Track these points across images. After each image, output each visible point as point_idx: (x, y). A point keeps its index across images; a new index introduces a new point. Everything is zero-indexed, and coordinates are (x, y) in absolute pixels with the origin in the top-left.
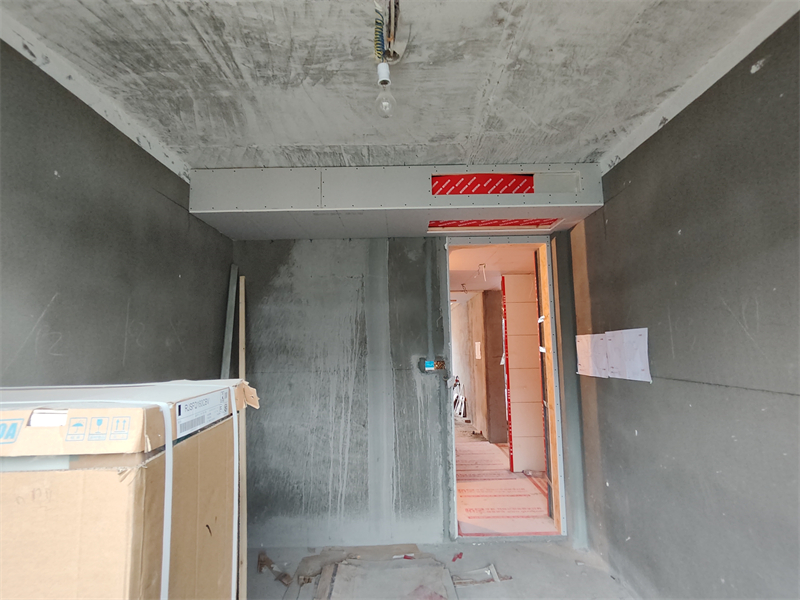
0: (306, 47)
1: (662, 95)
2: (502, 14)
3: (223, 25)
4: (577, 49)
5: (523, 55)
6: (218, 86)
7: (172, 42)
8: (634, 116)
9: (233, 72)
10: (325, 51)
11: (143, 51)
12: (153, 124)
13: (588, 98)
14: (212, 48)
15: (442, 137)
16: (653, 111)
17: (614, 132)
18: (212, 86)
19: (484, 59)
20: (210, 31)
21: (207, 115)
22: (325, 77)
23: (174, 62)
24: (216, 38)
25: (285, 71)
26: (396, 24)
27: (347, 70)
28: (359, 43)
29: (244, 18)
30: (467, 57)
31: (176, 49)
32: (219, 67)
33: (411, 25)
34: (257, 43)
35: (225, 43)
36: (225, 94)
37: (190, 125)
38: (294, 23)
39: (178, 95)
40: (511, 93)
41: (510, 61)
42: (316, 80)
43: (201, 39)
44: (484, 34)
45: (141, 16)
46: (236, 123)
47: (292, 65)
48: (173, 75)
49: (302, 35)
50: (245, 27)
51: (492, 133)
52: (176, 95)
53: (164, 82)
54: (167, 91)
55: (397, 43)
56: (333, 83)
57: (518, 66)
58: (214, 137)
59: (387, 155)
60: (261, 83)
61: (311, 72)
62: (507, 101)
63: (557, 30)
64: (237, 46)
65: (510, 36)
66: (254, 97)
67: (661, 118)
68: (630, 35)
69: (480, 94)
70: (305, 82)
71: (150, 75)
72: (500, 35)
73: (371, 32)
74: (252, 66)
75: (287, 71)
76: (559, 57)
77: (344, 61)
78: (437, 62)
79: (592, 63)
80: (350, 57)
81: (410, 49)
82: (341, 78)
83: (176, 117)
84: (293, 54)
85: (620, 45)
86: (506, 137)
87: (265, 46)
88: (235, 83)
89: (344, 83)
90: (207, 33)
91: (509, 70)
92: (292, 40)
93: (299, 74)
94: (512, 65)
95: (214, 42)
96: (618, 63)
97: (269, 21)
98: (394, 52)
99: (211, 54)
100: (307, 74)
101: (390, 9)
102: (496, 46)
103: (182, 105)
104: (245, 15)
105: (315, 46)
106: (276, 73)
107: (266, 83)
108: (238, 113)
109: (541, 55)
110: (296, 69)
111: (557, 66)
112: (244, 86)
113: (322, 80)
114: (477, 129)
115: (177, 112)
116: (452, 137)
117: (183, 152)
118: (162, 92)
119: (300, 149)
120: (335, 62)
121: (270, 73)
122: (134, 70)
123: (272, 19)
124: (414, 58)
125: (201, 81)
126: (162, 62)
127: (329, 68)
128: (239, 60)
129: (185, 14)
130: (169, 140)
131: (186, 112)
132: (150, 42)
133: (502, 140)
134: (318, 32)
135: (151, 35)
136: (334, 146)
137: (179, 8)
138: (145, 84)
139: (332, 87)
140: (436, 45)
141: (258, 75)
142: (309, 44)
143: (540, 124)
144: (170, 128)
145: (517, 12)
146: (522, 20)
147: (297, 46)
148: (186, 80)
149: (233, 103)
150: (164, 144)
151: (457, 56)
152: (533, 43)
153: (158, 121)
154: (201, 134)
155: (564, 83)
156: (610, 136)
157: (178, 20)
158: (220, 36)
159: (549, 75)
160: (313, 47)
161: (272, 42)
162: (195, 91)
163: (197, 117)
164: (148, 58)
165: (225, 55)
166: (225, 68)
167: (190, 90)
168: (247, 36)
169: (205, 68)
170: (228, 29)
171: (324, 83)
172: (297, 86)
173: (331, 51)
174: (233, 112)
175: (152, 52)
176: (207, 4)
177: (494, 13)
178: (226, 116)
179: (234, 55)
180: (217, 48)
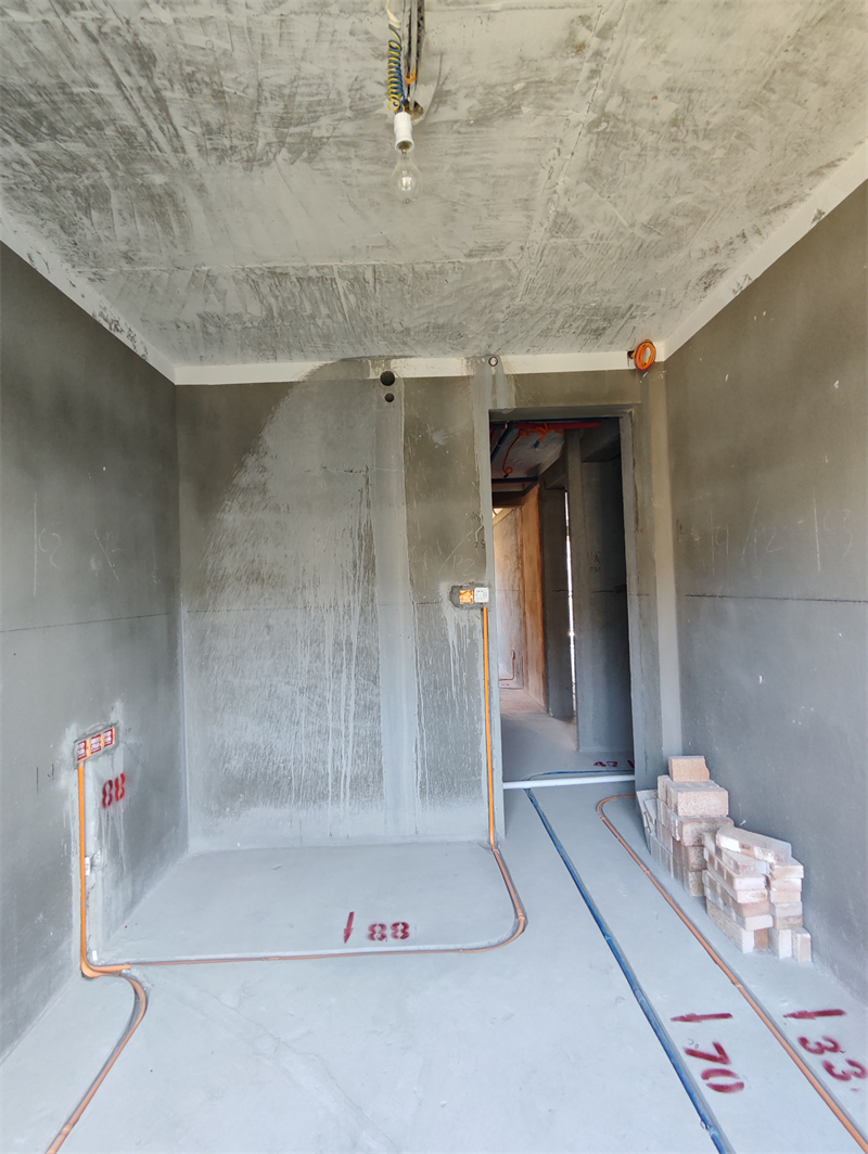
0: (282, 96)
1: (817, 173)
2: (583, 34)
3: (153, 59)
4: (694, 96)
5: (613, 105)
6: (147, 168)
7: (76, 90)
8: (775, 210)
9: (170, 141)
10: (310, 104)
11: (30, 105)
12: (51, 233)
13: (707, 178)
14: (137, 100)
15: (484, 250)
16: (802, 200)
17: (744, 236)
18: (137, 166)
19: (552, 113)
20: (133, 70)
21: (132, 216)
22: (309, 149)
23: (79, 124)
24: (143, 82)
25: (249, 138)
26: (418, 55)
27: (344, 136)
28: (361, 88)
29: (185, 46)
30: (526, 110)
31: (82, 101)
32: (149, 133)
33: (442, 54)
34: (206, 91)
35: (157, 91)
36: (158, 179)
37: (107, 233)
38: (263, 55)
39: (86, 182)
40: (592, 173)
41: (593, 116)
42: (296, 153)
43: (119, 85)
44: (553, 70)
45: (24, 42)
46: (177, 230)
47: (261, 128)
48: (78, 148)
49: (275, 76)
50: (189, 63)
51: (559, 241)
52: (84, 182)
53: (64, 159)
54: (71, 175)
55: (421, 88)
56: (322, 160)
57: (604, 125)
58: (144, 254)
59: (402, 280)
60: (213, 160)
61: (289, 140)
62: (585, 187)
63: (665, 62)
64: (175, 95)
65: (594, 73)
66: (203, 185)
67: (816, 212)
68: (774, 72)
69: (544, 174)
70: (279, 158)
71: (42, 146)
72: (579, 71)
73: (382, 70)
74: (198, 130)
75: (251, 138)
76: (668, 109)
77: (339, 120)
78: (482, 120)
79: (716, 120)
80: (349, 113)
81: (440, 97)
82: (334, 150)
83: (86, 221)
84: (263, 109)
85: (759, 89)
86: (581, 248)
87: (219, 95)
88: (174, 162)
89: (340, 158)
90: (129, 73)
91: (589, 132)
92: (260, 85)
93: (269, 144)
94: (595, 123)
95: (140, 89)
96: (755, 119)
97: (225, 52)
98: (416, 104)
99: (135, 110)
100: (282, 143)
101: (410, 25)
102: (572, 92)
103: (94, 199)
104: (187, 41)
105: (295, 94)
106: (236, 142)
107: (221, 159)
108: (179, 212)
109: (640, 106)
110: (265, 134)
111: (663, 124)
112: (187, 164)
113: (305, 154)
114: (538, 235)
115: (87, 213)
116: (499, 249)
117: (96, 278)
118: (63, 178)
119: (272, 273)
120: (325, 121)
121: (227, 143)
122: (17, 137)
123: (229, 47)
124: (445, 113)
125: (121, 157)
126: (60, 125)
127: (316, 134)
128: (178, 120)
129: (95, 40)
130: (76, 259)
131: (101, 210)
132: (40, 90)
133: (575, 252)
134: (299, 69)
135: (43, 79)
136: (323, 267)
137: (84, 28)
138: (35, 162)
139: (321, 166)
140: (480, 89)
141: (209, 147)
142: (286, 91)
143: (632, 225)
144: (76, 238)
145: (604, 33)
146: (612, 46)
147: (267, 94)
148: (99, 157)
149: (171, 195)
150: (68, 266)
151: (512, 111)
152: (628, 86)
153: (57, 228)
154: (124, 248)
155: (673, 153)
156: (738, 243)
157: (84, 49)
158: (150, 79)
159: (650, 139)
160: (292, 96)
161: (229, 88)
162: (113, 175)
163: (116, 217)
164: (39, 117)
165: (157, 111)
166: (157, 134)
167: (105, 174)
168: (190, 77)
169: (126, 134)
170: (161, 66)
171: (309, 160)
172: (268, 164)
173: (319, 103)
174: (170, 210)
175: (44, 107)
176: (128, 22)
177: (571, 33)
178: (161, 216)
179: (172, 111)
180: (144, 100)
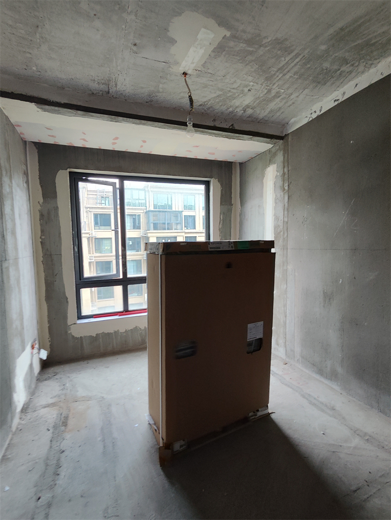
47: (262, 53)
50: (259, 74)
56: (253, 34)
61: (256, 46)
70: (268, 40)
74: (282, 58)
75: (269, 51)
77: (232, 48)
82: (244, 37)
84: (254, 58)
87: (262, 66)
89: (245, 33)
92: (246, 65)
97: (247, 74)
127: (245, 45)
128: (283, 63)
